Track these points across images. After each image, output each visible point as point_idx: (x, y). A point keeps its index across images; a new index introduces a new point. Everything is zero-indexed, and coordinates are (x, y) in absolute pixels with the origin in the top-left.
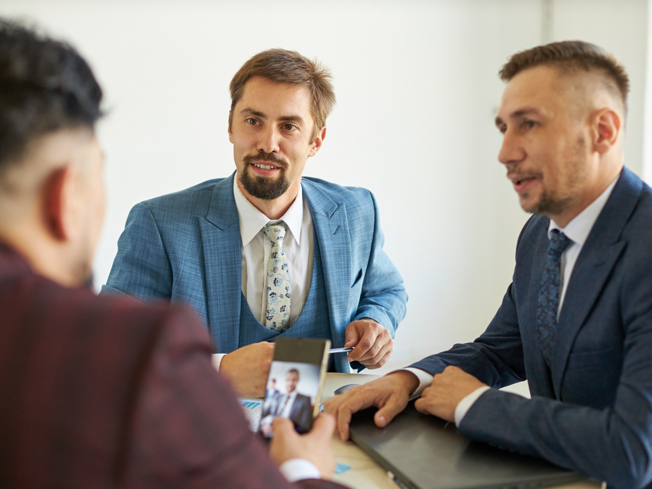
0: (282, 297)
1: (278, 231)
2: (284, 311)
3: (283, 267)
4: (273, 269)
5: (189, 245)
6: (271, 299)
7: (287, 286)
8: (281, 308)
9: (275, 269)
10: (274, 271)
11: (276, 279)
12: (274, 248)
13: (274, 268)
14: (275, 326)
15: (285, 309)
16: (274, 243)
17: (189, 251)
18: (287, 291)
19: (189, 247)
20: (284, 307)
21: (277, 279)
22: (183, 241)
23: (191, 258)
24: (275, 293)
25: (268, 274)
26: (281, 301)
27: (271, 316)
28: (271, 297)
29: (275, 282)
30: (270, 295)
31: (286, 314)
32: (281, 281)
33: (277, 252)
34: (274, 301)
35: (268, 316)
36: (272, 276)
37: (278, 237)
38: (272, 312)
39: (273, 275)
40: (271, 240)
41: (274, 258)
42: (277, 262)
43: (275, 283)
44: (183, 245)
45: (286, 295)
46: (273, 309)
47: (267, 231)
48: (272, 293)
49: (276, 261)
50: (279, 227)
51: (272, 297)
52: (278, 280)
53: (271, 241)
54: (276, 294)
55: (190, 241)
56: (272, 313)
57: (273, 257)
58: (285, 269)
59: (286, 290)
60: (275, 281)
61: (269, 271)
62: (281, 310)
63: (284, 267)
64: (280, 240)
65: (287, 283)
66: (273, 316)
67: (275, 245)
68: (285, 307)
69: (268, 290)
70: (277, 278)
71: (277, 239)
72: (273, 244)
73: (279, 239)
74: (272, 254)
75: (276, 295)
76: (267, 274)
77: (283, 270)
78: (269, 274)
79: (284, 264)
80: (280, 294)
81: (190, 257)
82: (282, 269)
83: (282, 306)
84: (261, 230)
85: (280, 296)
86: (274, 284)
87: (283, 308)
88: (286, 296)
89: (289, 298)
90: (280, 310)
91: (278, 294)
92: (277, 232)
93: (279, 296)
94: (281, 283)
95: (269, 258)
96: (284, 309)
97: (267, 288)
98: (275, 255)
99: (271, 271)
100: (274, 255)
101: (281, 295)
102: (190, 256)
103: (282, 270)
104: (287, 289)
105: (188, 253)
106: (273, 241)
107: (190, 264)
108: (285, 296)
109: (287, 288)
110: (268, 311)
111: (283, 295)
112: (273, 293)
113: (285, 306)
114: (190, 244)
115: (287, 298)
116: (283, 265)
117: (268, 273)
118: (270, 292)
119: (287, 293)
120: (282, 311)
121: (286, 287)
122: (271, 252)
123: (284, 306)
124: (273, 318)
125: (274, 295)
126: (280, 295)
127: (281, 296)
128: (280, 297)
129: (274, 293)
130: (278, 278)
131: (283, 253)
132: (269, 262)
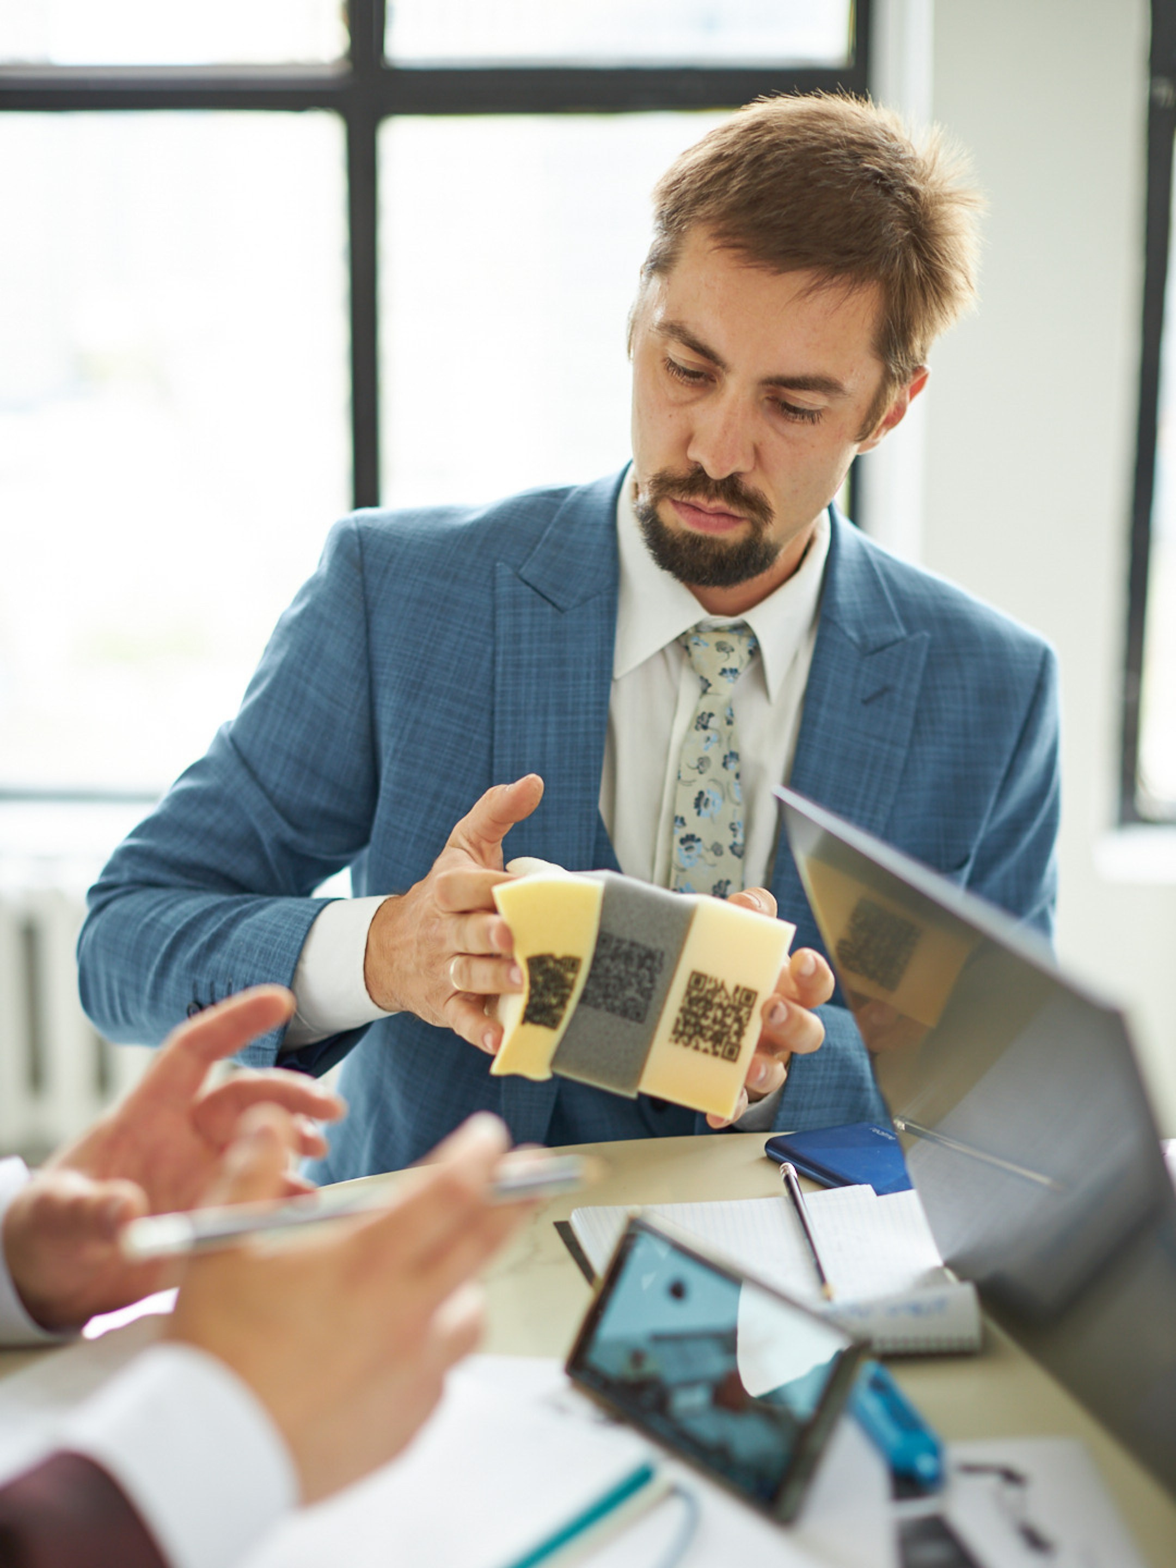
0: (719, 853)
1: (726, 649)
3: (728, 759)
4: (698, 763)
6: (685, 853)
8: (715, 887)
9: (702, 763)
11: (701, 794)
12: (706, 699)
13: (699, 760)
16: (707, 685)
18: (736, 836)
20: (723, 886)
21: (706, 795)
24: (697, 837)
25: (679, 778)
26: (714, 865)
28: (683, 847)
29: (699, 802)
30: (683, 841)
32: (719, 801)
33: (715, 712)
34: (692, 860)
36: (690, 783)
37: (723, 667)
39: (695, 781)
40: (701, 674)
41: (702, 731)
42: (710, 742)
43: (697, 806)
45: (731, 847)
47: (695, 643)
48: (687, 836)
49: (710, 738)
50: (731, 639)
51: (686, 849)
52: (707, 799)
53: (702, 678)
54: (699, 840)
57: (699, 726)
58: (733, 766)
59: (733, 831)
60: (698, 799)
61: (684, 768)
63: (730, 762)
64: (727, 677)
65: (734, 810)
67: (710, 690)
68: (729, 887)
69: (676, 826)
70: (706, 792)
71: (721, 674)
72: (706, 688)
73: (725, 675)
74: (699, 718)
75: (698, 843)
76: (676, 776)
77: (729, 767)
78: (682, 778)
79: (731, 753)
80: (712, 844)
82: (726, 763)
83: (718, 880)
84: (676, 640)
85: (711, 850)
87: (720, 888)
88: (730, 850)
89: (740, 856)
91: (707, 841)
92: (722, 652)
93: (709, 847)
94: (718, 809)
95: (689, 729)
97: (673, 820)
98: (709, 721)
99: (690, 770)
100: (704, 721)
101: (716, 846)
103: (726, 767)
106: (706, 678)
108: (727, 851)
109: (733, 827)
111: (721, 845)
112: (691, 838)
113: (728, 882)
115: (736, 857)
116: (728, 755)
117: (679, 772)
118: (681, 832)
119: (735, 842)
121: (734, 822)
122: (697, 709)
123: (723, 880)
125: (694, 844)
126: (712, 847)
127: (717, 850)
128: (712, 853)
129: (693, 835)
130: (709, 791)
131: (730, 717)
132: (686, 739)
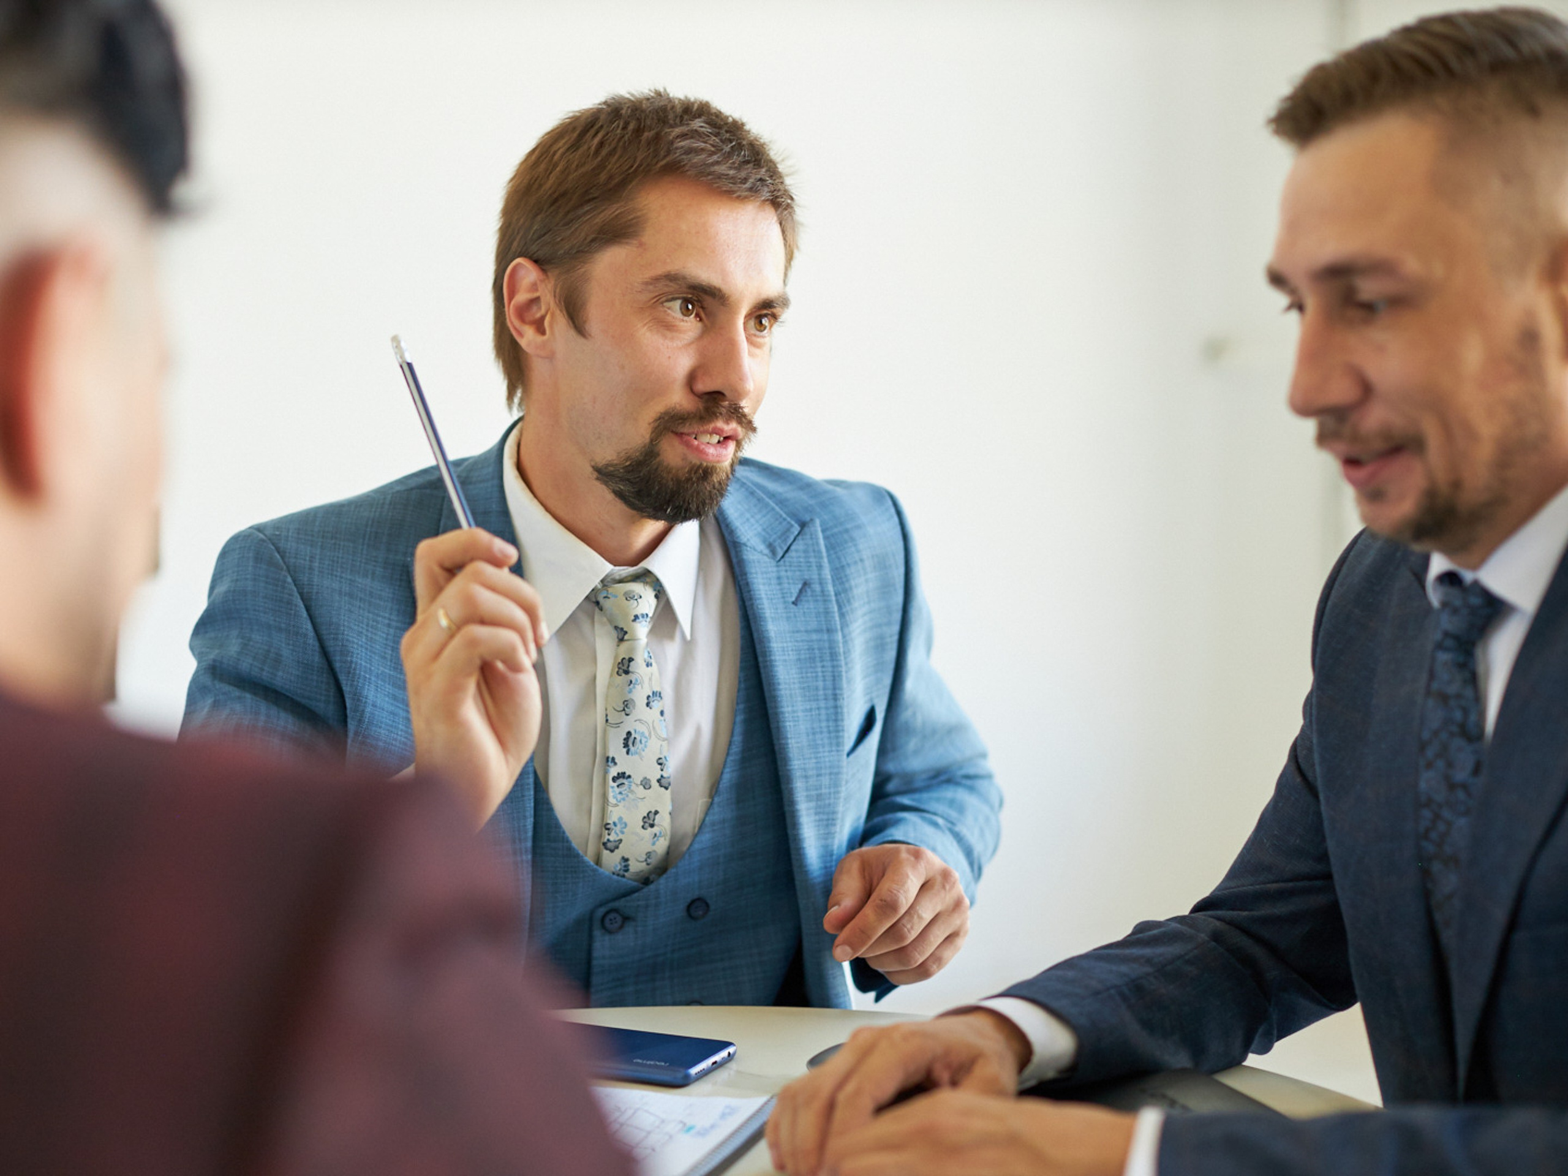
0: (647, 787)
1: (634, 597)
2: (652, 826)
3: (651, 699)
4: (623, 706)
5: (385, 636)
6: (617, 790)
7: (661, 756)
8: (644, 817)
9: (626, 706)
10: (624, 710)
11: (629, 733)
12: (624, 646)
13: (624, 703)
14: (626, 868)
15: (656, 822)
16: (623, 633)
17: (385, 653)
18: (662, 770)
19: (385, 642)
20: (652, 816)
21: (633, 736)
22: (367, 626)
23: (392, 673)
24: (627, 774)
26: (644, 798)
27: (615, 841)
28: (615, 785)
29: (628, 742)
30: (614, 779)
31: (658, 834)
32: (645, 740)
33: (633, 657)
34: (624, 796)
35: (608, 840)
36: (618, 725)
37: (635, 613)
38: (619, 827)
39: (622, 722)
40: (617, 625)
41: (624, 675)
42: (632, 685)
43: (626, 745)
44: (369, 634)
45: (659, 781)
46: (620, 819)
47: (605, 597)
48: (618, 774)
49: (631, 682)
50: (637, 587)
51: (618, 786)
52: (635, 738)
53: (616, 628)
54: (629, 777)
55: (389, 626)
56: (618, 832)
57: (621, 671)
58: (657, 705)
59: (659, 767)
60: (626, 740)
61: (610, 711)
62: (645, 822)
63: (653, 701)
64: (640, 622)
65: (661, 746)
66: (621, 841)
67: (626, 637)
68: (657, 816)
69: (608, 766)
70: (633, 732)
71: (634, 620)
72: (622, 635)
73: (638, 620)
74: (619, 663)
75: (629, 779)
76: (605, 719)
77: (651, 708)
78: (610, 721)
79: (653, 693)
80: (641, 779)
81: (390, 670)
82: (648, 705)
83: (649, 811)
84: (587, 598)
85: (641, 784)
86: (624, 747)
87: (649, 819)
88: (658, 784)
89: (667, 788)
90: (642, 824)
91: (637, 778)
92: (632, 601)
93: (639, 783)
94: (646, 746)
95: (611, 676)
96: (654, 820)
97: (605, 760)
98: (629, 666)
99: (617, 713)
100: (624, 667)
101: (645, 781)
102: (390, 666)
103: (648, 708)
104: (660, 764)
105: (385, 658)
106: (620, 626)
107: (391, 687)
108: (655, 784)
109: (660, 761)
110: (608, 826)
111: (649, 780)
112: (622, 775)
113: (656, 813)
114: (388, 634)
115: (663, 789)
116: (651, 695)
117: (607, 715)
118: (613, 771)
119: (662, 776)
120: (647, 825)
121: (660, 759)
122: (616, 657)
123: (653, 811)
124: (621, 845)
125: (625, 781)
126: (642, 781)
127: (646, 784)
128: (642, 787)
129: (624, 773)
130: (635, 731)
131: (648, 660)
132: (610, 685)
